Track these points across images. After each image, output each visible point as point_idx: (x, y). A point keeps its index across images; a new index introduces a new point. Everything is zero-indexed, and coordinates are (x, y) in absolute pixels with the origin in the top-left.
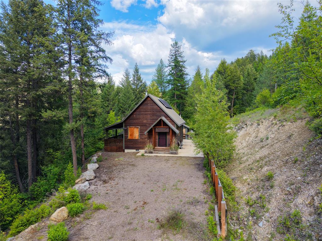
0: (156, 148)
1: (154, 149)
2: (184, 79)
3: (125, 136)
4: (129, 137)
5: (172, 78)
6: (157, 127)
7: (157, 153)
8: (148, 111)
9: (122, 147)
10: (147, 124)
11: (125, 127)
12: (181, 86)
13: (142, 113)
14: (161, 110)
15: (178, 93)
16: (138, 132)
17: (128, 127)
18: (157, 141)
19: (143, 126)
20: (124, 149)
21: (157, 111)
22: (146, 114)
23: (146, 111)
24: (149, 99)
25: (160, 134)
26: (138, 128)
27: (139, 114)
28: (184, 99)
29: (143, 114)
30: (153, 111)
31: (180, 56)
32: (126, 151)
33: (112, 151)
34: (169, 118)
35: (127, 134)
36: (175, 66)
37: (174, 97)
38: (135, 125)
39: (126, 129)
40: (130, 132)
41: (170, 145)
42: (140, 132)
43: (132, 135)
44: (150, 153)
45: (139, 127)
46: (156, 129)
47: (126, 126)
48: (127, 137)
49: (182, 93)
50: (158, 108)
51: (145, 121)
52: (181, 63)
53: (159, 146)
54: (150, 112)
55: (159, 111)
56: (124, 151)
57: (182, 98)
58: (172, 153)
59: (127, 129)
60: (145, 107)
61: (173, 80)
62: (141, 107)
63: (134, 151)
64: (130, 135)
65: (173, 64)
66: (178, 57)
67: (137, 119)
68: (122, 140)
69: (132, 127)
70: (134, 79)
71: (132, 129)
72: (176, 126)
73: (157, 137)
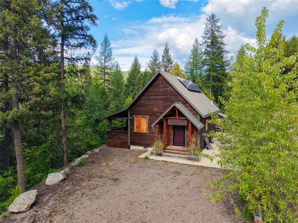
0: (168, 147)
1: (165, 148)
2: (222, 57)
3: (131, 128)
4: (135, 130)
5: (208, 58)
6: (170, 118)
7: (169, 156)
8: (159, 95)
9: (127, 142)
10: (158, 113)
11: (130, 116)
12: (220, 67)
13: (152, 97)
14: (176, 94)
15: (215, 74)
16: (146, 124)
17: (134, 116)
18: (172, 137)
19: (152, 115)
20: (129, 144)
21: (172, 95)
22: (156, 99)
23: (157, 95)
24: (161, 78)
25: (175, 127)
26: (146, 117)
27: (147, 100)
28: (222, 82)
29: (152, 99)
30: (167, 95)
31: (218, 31)
32: (132, 147)
33: (115, 146)
34: (188, 105)
35: (133, 126)
36: (212, 42)
37: (209, 80)
38: (143, 114)
39: (131, 118)
40: (136, 123)
41: (188, 145)
42: (149, 124)
43: (139, 127)
44: (157, 155)
45: (148, 117)
46: (169, 120)
47: (132, 115)
48: (133, 129)
49: (220, 74)
50: (173, 90)
51: (155, 109)
52: (219, 39)
53: (174, 145)
54: (161, 97)
55: (175, 95)
56: (129, 148)
57: (219, 80)
58: (189, 159)
59: (133, 119)
60: (155, 89)
61: (209, 59)
62: (150, 90)
63: (142, 148)
64: (137, 127)
65: (210, 41)
66: (215, 32)
67: (145, 106)
68: (127, 133)
69: (139, 117)
70: (163, 61)
71: (139, 118)
72: (199, 117)
73: (172, 132)
